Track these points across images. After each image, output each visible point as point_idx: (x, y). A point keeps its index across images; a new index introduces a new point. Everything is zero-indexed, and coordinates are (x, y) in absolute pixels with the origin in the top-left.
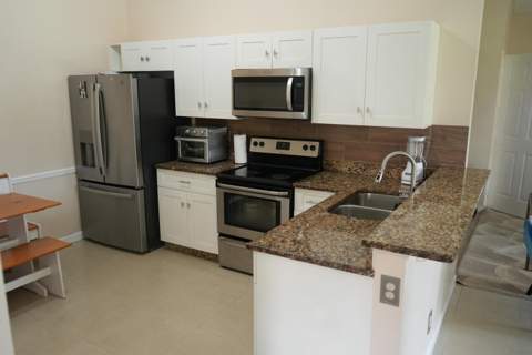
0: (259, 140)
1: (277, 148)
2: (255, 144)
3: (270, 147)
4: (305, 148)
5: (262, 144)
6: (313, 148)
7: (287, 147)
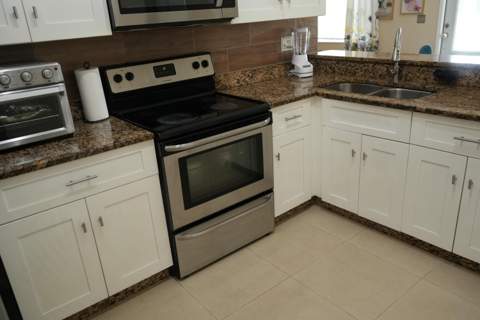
0: (122, 72)
1: (158, 75)
2: (118, 79)
3: (144, 78)
4: (196, 66)
5: (130, 77)
6: (205, 64)
7: (171, 70)
